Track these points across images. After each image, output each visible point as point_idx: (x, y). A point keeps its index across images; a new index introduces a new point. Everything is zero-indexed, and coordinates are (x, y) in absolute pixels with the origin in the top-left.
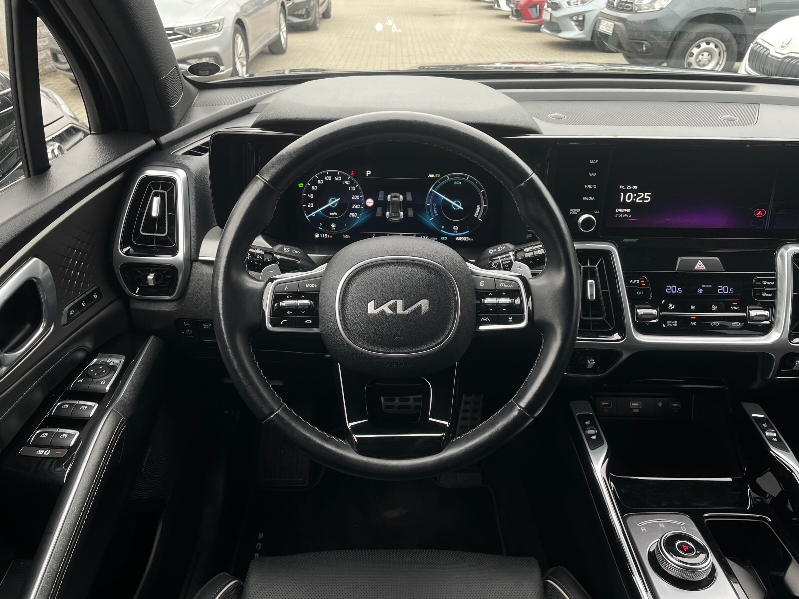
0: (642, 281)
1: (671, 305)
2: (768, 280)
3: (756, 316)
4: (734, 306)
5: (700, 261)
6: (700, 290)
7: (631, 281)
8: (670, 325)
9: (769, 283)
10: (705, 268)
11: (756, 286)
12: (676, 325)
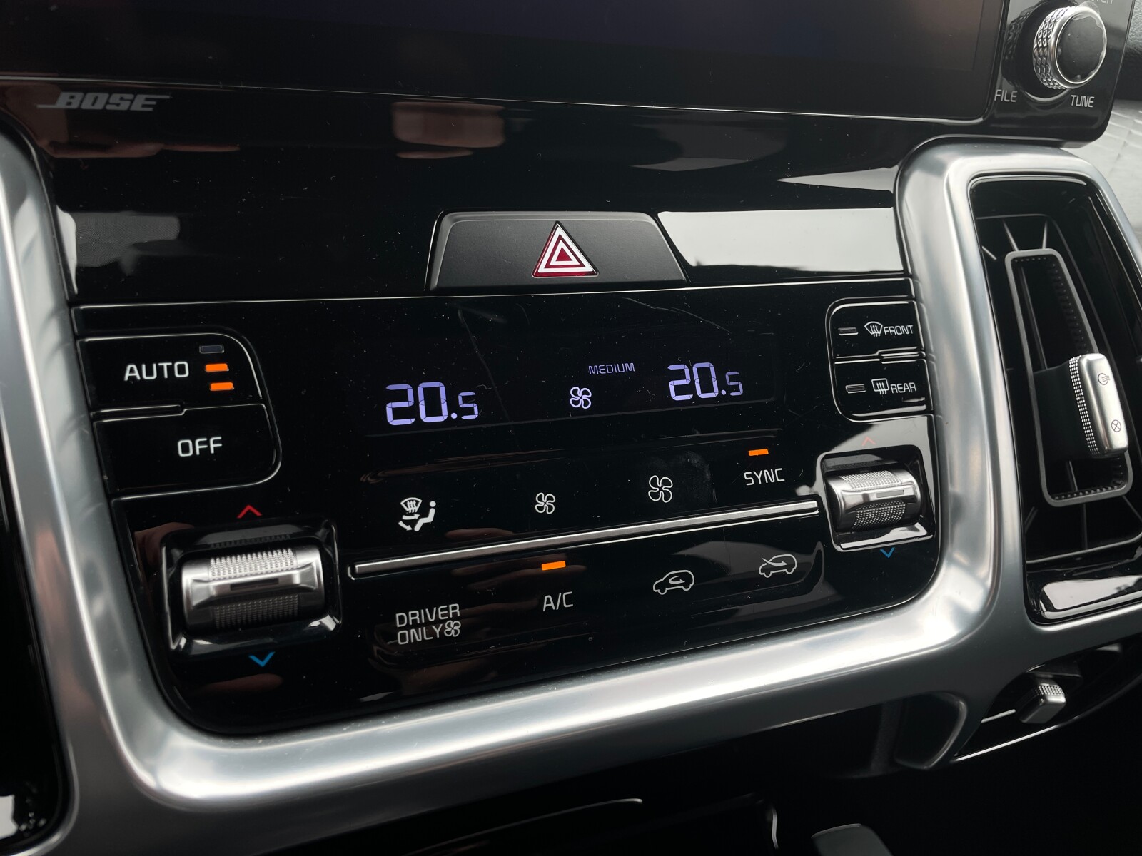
0: (210, 368)
1: (411, 505)
2: (888, 316)
3: (867, 503)
4: (760, 463)
5: (559, 231)
6: (581, 398)
7: (132, 372)
8: (418, 635)
9: (893, 330)
10: (589, 268)
11: (845, 347)
12: (453, 629)
